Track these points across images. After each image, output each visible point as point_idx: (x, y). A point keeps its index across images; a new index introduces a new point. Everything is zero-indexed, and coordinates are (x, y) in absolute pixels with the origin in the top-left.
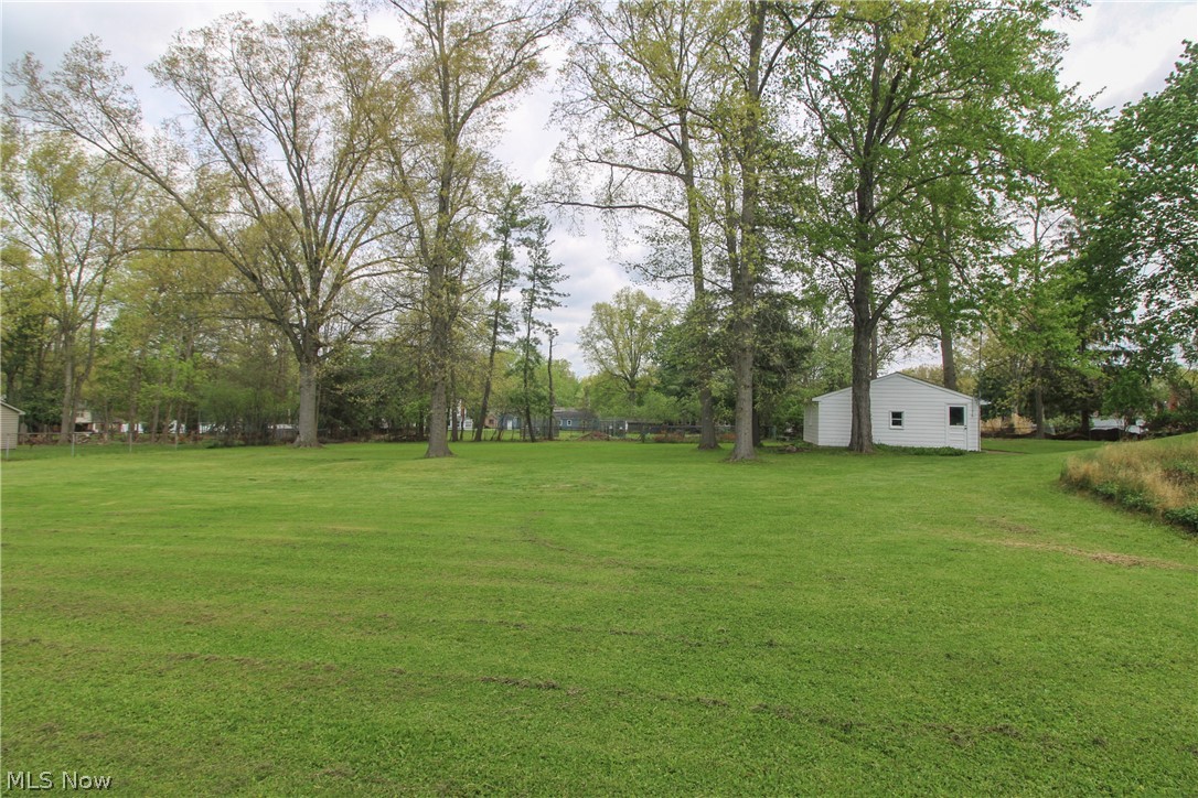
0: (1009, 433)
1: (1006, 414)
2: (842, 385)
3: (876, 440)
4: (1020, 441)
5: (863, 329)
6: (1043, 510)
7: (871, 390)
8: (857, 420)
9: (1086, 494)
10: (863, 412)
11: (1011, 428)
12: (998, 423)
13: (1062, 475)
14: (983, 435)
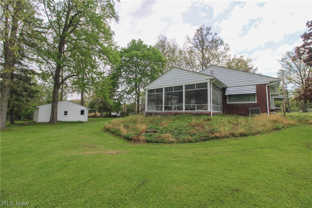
0: (95, 116)
1: (95, 111)
2: (49, 103)
3: (58, 120)
4: (97, 118)
5: (57, 86)
6: (98, 138)
7: (58, 105)
8: (52, 114)
9: (109, 132)
10: (55, 111)
11: (96, 115)
12: (93, 114)
13: (104, 128)
14: (89, 117)
